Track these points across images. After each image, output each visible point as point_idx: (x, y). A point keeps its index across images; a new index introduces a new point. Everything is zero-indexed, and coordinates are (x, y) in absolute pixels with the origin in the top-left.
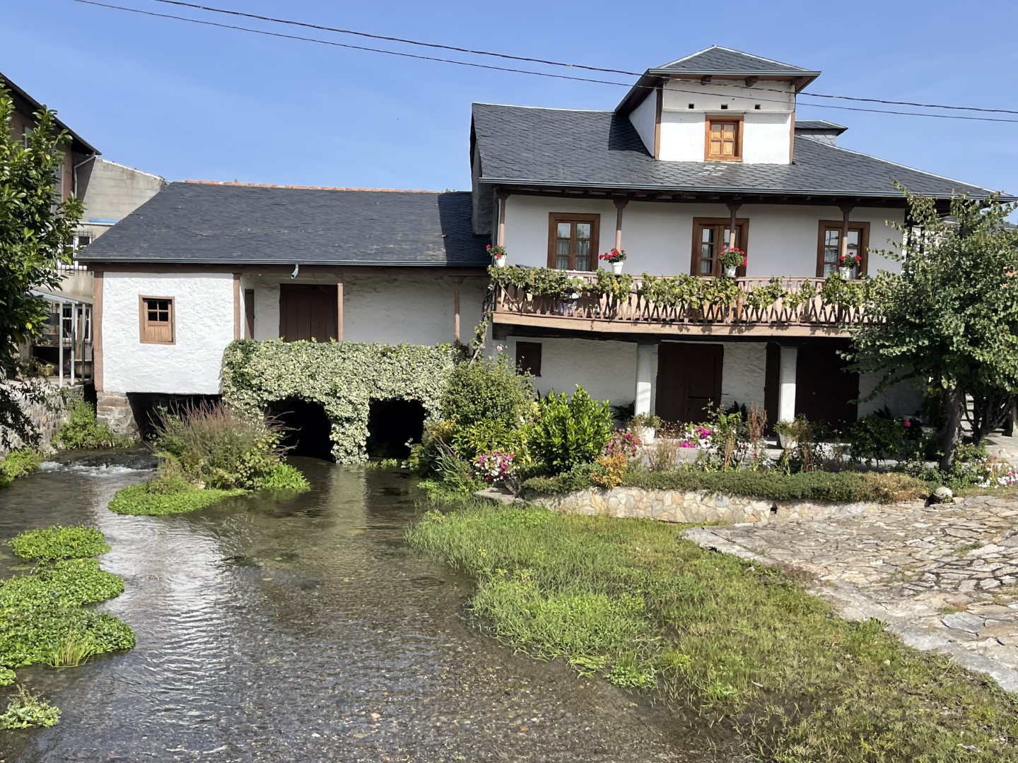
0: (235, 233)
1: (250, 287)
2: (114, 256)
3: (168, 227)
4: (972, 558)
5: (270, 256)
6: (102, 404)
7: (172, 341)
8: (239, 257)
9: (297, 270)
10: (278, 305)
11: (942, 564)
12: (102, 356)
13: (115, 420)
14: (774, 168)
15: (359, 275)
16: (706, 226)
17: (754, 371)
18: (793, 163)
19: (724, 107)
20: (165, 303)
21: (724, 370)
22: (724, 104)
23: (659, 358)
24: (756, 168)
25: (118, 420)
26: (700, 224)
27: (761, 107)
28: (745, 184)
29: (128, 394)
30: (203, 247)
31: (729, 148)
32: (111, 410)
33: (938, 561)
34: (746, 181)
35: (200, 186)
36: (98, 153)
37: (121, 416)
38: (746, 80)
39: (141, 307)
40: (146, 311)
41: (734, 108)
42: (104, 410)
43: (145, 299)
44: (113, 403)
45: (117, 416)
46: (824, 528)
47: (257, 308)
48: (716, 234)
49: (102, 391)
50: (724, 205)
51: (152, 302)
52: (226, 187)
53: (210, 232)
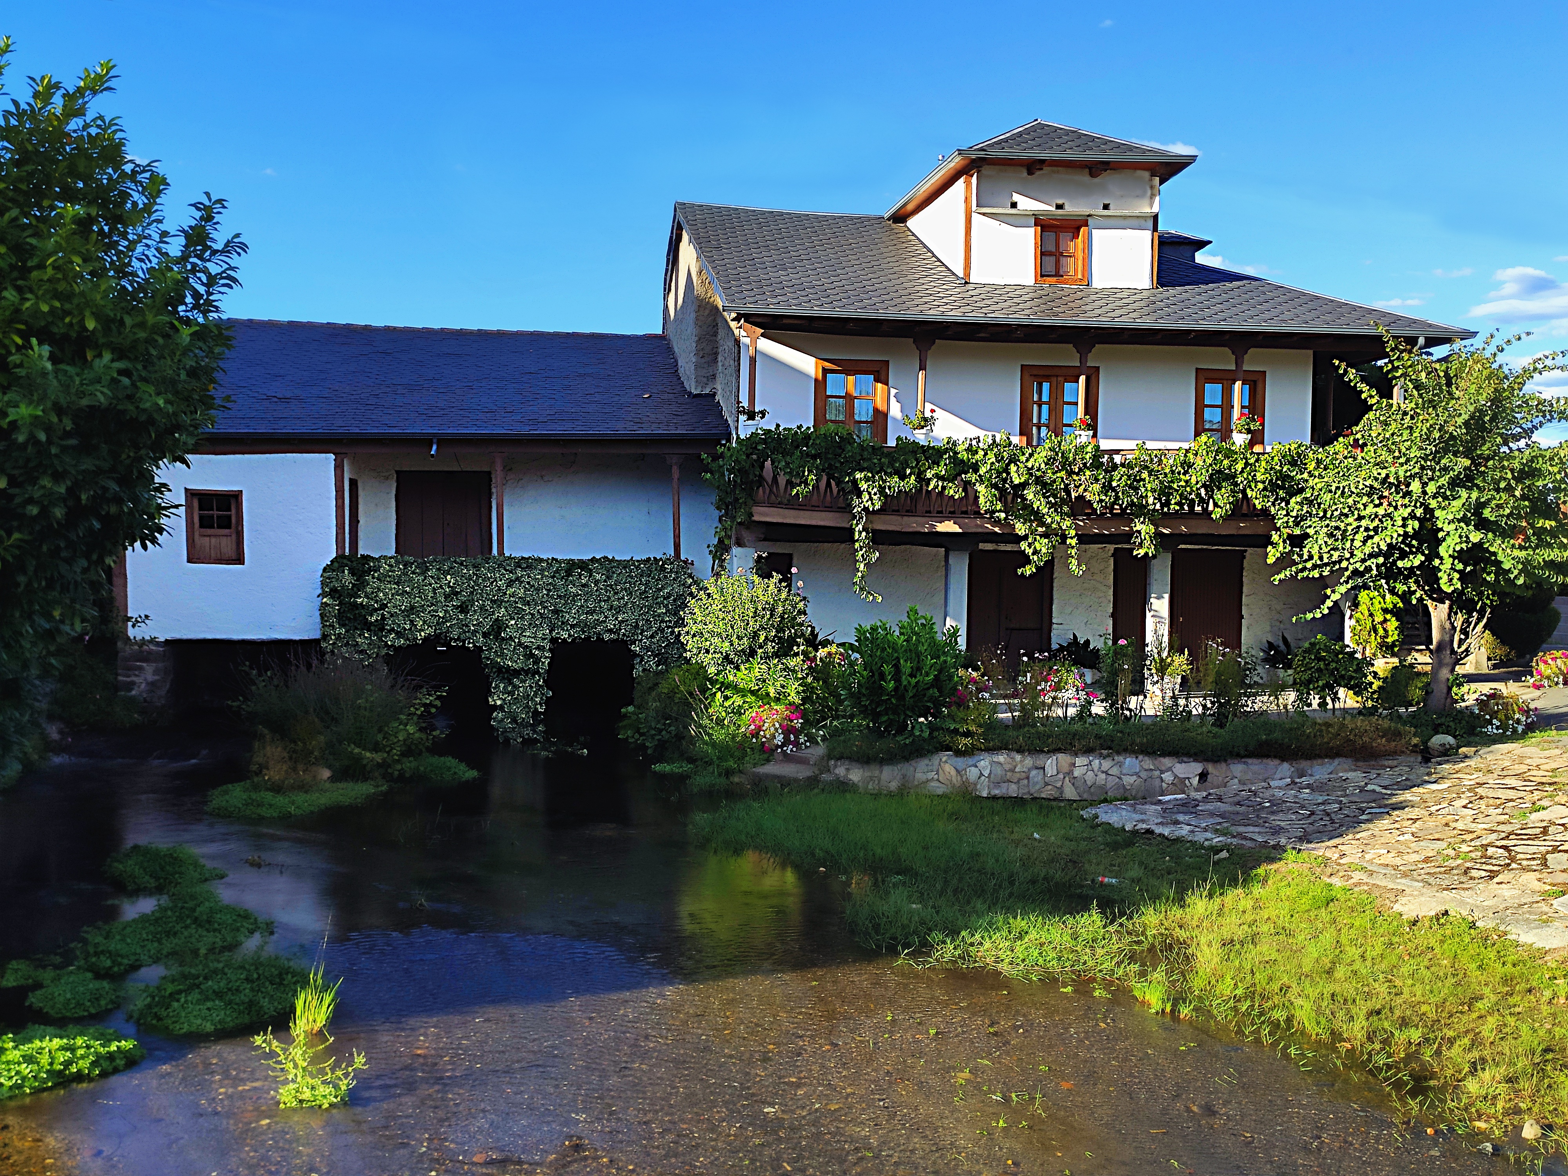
1: (353, 475)
4: (1544, 824)
5: (391, 427)
6: (125, 660)
7: (238, 559)
8: (344, 428)
9: (435, 447)
10: (393, 504)
11: (1503, 835)
12: (125, 584)
13: (148, 684)
14: (1136, 291)
16: (1038, 378)
17: (1097, 589)
19: (1059, 207)
20: (225, 501)
21: (1055, 589)
22: (1060, 202)
24: (1112, 294)
25: (153, 684)
26: (1030, 374)
27: (1111, 206)
28: (1100, 316)
29: (170, 643)
30: (283, 413)
31: (1067, 266)
32: (141, 669)
33: (1495, 831)
37: (157, 678)
38: (1090, 169)
39: (190, 506)
40: (197, 512)
41: (1074, 208)
42: (129, 669)
43: (194, 495)
44: (145, 657)
45: (150, 677)
46: (1296, 797)
47: (361, 509)
48: (1054, 390)
49: (127, 638)
50: (1071, 346)
51: (204, 499)
53: (288, 393)
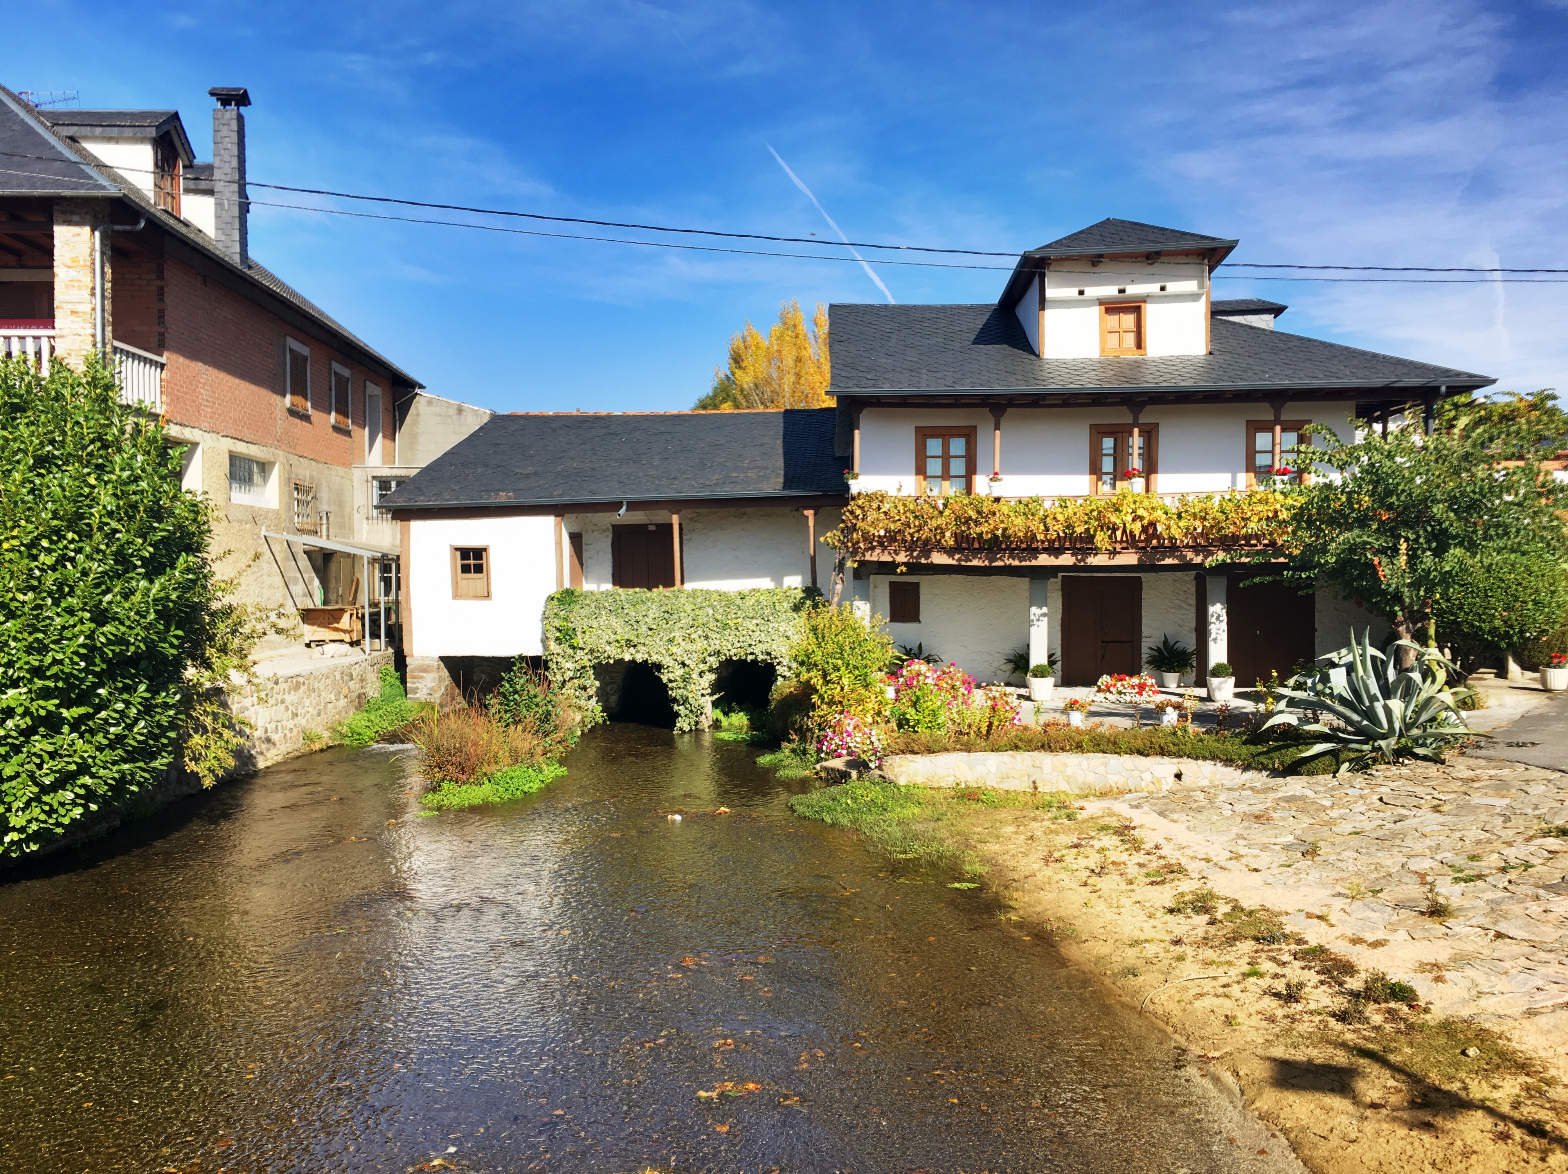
0: (559, 468)
1: (575, 529)
2: (422, 502)
3: (486, 465)
5: (595, 494)
6: (412, 671)
7: (488, 596)
8: (560, 496)
9: (624, 508)
10: (610, 550)
12: (410, 616)
13: (428, 689)
14: (1185, 361)
15: (701, 511)
16: (1108, 434)
17: (1181, 607)
18: (1211, 353)
19: (1122, 291)
20: (479, 553)
21: (1143, 608)
22: (1122, 287)
23: (1063, 596)
24: (1164, 361)
25: (431, 689)
26: (1098, 432)
27: (1168, 288)
28: (1150, 381)
29: (442, 659)
30: (521, 486)
31: (1130, 340)
32: (422, 677)
34: (1149, 378)
35: (527, 418)
36: (422, 387)
37: (436, 684)
38: (1148, 257)
39: (454, 558)
40: (459, 562)
41: (1133, 290)
42: (414, 677)
43: (457, 549)
44: (425, 669)
45: (429, 684)
47: (585, 555)
48: (1119, 444)
49: (412, 656)
50: (1125, 408)
51: (465, 553)
52: (557, 418)
53: (530, 469)
